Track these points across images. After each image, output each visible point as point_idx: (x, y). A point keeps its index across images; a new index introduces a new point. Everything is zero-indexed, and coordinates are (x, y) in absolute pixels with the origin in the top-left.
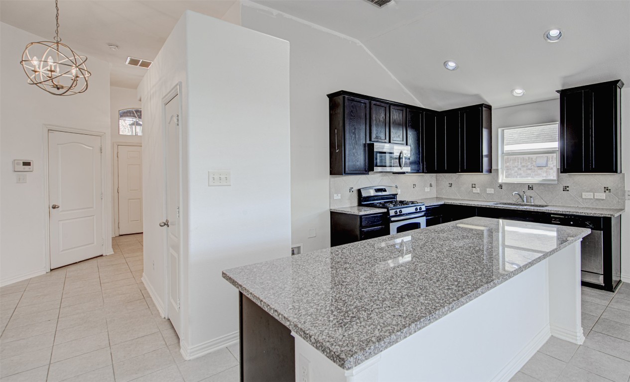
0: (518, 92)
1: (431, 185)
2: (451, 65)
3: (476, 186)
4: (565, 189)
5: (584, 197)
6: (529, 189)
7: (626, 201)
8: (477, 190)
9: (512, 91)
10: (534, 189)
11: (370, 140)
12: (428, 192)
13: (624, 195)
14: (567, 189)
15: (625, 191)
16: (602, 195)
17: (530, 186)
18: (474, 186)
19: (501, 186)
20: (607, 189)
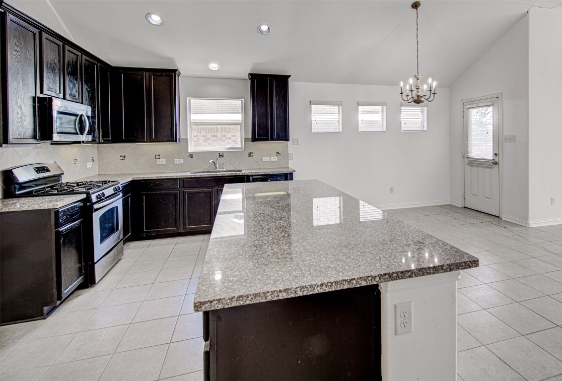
0: (214, 66)
1: (93, 160)
2: (155, 19)
3: (161, 157)
4: (250, 155)
5: (263, 160)
6: (220, 157)
7: (289, 161)
8: (163, 161)
9: (208, 64)
10: (224, 156)
11: (42, 92)
12: (90, 168)
13: (288, 157)
14: (252, 155)
15: (288, 154)
16: (275, 158)
17: (221, 154)
18: (157, 157)
19: (191, 156)
20: (278, 153)
